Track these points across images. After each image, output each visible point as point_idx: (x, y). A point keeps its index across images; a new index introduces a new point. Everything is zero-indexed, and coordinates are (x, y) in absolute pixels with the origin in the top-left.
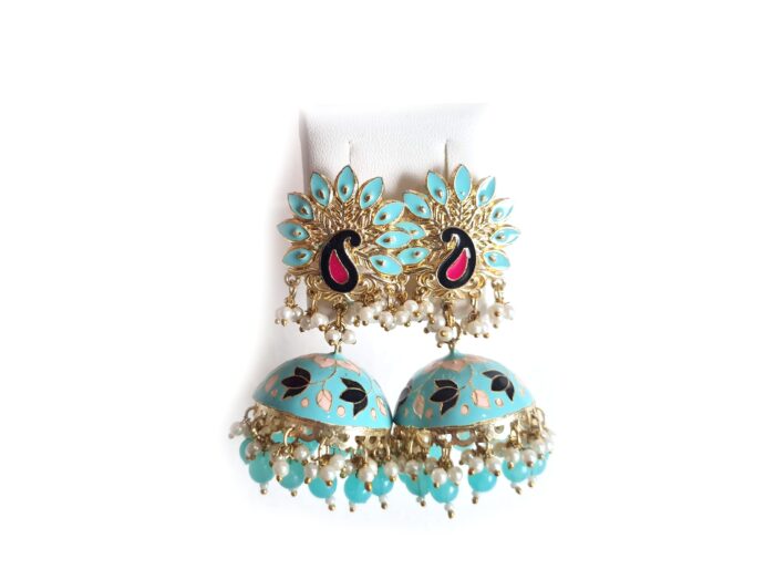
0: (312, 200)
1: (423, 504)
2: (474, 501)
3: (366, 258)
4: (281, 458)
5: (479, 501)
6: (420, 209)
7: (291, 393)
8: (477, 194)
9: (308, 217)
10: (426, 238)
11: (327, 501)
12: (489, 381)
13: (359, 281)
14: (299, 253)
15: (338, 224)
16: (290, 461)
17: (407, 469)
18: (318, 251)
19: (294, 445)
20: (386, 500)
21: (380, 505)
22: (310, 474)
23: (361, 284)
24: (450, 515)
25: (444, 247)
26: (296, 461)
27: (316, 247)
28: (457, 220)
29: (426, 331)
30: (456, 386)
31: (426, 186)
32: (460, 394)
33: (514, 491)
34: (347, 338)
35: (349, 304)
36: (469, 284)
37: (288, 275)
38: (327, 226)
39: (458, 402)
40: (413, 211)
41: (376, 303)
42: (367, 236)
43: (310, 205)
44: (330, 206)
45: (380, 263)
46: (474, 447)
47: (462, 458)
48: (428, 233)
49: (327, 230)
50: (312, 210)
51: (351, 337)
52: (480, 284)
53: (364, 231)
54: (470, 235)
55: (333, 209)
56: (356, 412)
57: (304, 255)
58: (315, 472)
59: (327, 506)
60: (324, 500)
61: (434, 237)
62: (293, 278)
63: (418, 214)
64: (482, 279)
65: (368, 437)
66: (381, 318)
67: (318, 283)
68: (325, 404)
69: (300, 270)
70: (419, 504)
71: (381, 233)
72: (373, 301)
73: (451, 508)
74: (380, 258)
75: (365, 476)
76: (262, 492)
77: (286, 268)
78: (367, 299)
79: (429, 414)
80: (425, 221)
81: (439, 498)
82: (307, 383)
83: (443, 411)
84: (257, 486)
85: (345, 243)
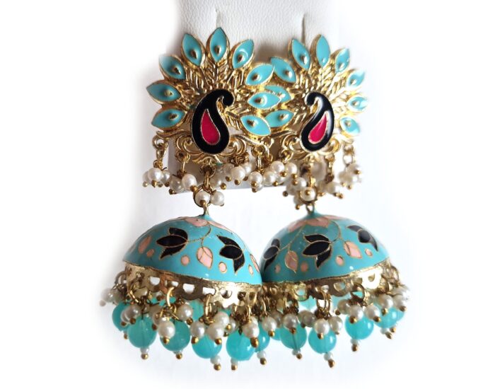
0: (183, 60)
1: (299, 357)
2: (354, 349)
3: (237, 119)
4: (164, 319)
5: (358, 348)
6: (286, 73)
7: (170, 252)
8: (335, 62)
9: (180, 76)
10: (291, 102)
11: (212, 361)
12: (356, 235)
13: (230, 142)
14: (170, 114)
15: (211, 84)
16: (174, 321)
17: (285, 323)
18: (189, 111)
19: (177, 305)
20: (265, 356)
21: (259, 360)
22: (197, 333)
23: (231, 144)
24: (331, 363)
25: (307, 110)
26: (181, 321)
27: (188, 108)
28: (319, 85)
29: (285, 194)
30: (327, 240)
31: (291, 52)
32: (333, 246)
33: (385, 336)
34: (217, 199)
35: (218, 166)
36: (326, 147)
37: (156, 138)
38: (199, 85)
39: (332, 254)
40: (279, 75)
41: (246, 164)
42: (239, 97)
43: (182, 65)
44: (202, 65)
45: (250, 123)
46: (349, 296)
47: (339, 308)
48: (292, 96)
49: (200, 90)
50: (184, 70)
51: (221, 199)
52: (335, 148)
53: (236, 91)
54: (330, 100)
55: (205, 69)
56: (236, 268)
57: (174, 116)
58: (202, 331)
59: (212, 365)
60: (209, 360)
61: (299, 100)
62: (161, 141)
63: (284, 79)
64: (337, 142)
65: (248, 294)
66: (251, 178)
67: (189, 145)
68: (206, 260)
69: (169, 132)
70: (295, 357)
71: (252, 93)
72: (243, 162)
73: (332, 357)
74: (251, 117)
75: (251, 332)
76: (143, 357)
77: (155, 130)
78: (237, 160)
79: (304, 267)
80: (290, 85)
81: (318, 349)
82: (185, 241)
83: (319, 263)
84: (137, 351)
85: (218, 103)
